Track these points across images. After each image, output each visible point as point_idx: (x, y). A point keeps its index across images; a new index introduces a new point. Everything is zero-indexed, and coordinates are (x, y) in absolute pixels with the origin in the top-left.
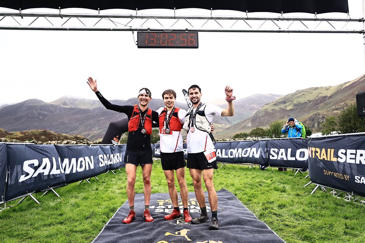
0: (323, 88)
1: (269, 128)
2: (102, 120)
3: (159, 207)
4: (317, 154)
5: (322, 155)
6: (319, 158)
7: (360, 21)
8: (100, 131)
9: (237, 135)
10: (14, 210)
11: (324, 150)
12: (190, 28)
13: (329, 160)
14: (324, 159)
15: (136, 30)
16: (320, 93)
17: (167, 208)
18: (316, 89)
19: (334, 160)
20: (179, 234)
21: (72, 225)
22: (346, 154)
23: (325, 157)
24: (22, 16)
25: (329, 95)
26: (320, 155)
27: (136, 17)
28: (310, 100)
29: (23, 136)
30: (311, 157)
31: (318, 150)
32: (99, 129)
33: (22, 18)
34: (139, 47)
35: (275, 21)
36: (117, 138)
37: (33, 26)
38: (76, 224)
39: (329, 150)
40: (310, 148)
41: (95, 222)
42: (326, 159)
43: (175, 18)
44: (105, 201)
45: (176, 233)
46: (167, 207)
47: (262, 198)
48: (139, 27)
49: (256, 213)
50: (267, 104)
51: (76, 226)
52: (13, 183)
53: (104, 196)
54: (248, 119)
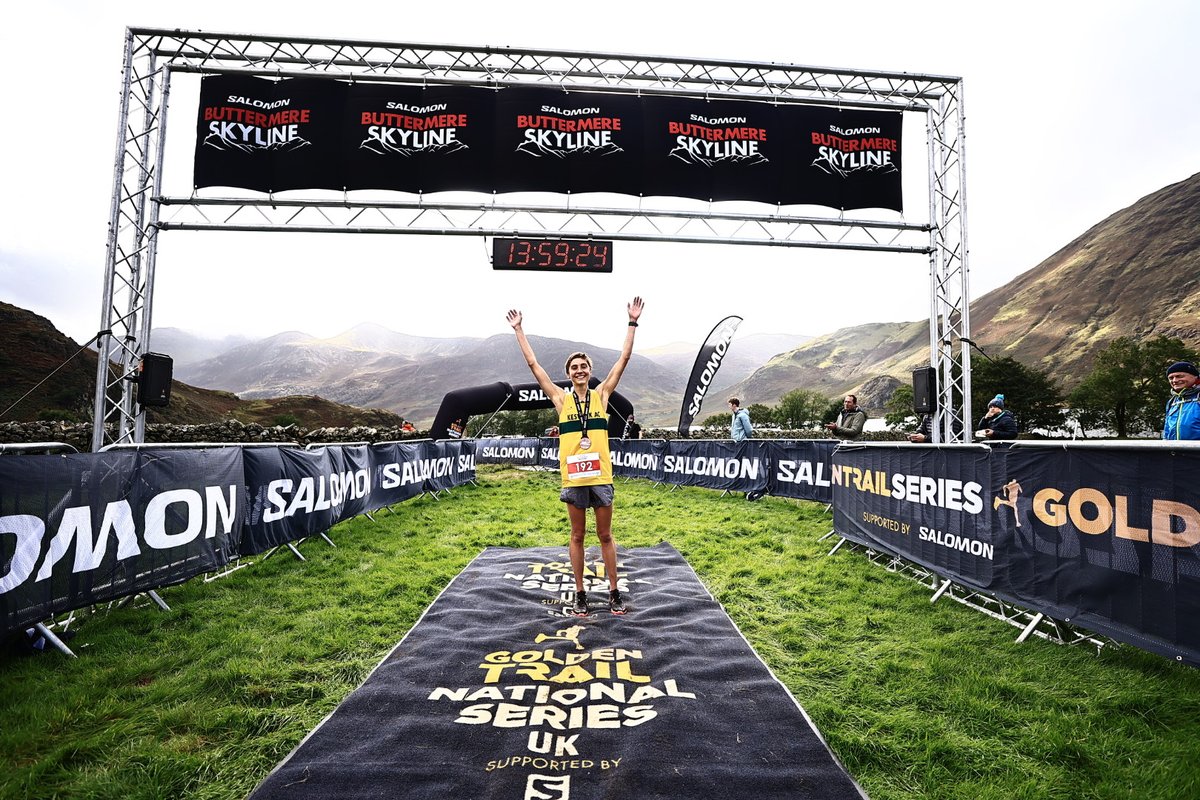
0: (894, 325)
1: (780, 405)
2: (434, 379)
3: (532, 577)
4: (855, 480)
5: (865, 482)
6: (859, 488)
7: (923, 229)
8: (428, 402)
9: (714, 418)
10: (255, 573)
11: (868, 472)
12: (597, 232)
13: (878, 493)
14: (868, 490)
15: (491, 234)
16: (888, 336)
17: (547, 581)
18: (881, 326)
19: (886, 493)
20: (564, 634)
21: (363, 607)
22: (904, 484)
23: (870, 487)
24: (274, 204)
25: (904, 341)
26: (862, 483)
27: (493, 208)
28: (867, 349)
29: (271, 409)
30: (840, 484)
31: (857, 471)
32: (427, 398)
33: (274, 208)
34: (495, 268)
35: (764, 224)
36: (457, 424)
37: (295, 223)
38: (369, 606)
39: (877, 473)
40: (840, 467)
41: (404, 604)
42: (872, 491)
43: (567, 211)
44: (426, 560)
45: (559, 633)
46: (548, 578)
47: (734, 564)
48: (497, 229)
49: (716, 593)
50: (779, 355)
51: (367, 611)
52: (254, 523)
53: (425, 550)
54: (738, 386)
